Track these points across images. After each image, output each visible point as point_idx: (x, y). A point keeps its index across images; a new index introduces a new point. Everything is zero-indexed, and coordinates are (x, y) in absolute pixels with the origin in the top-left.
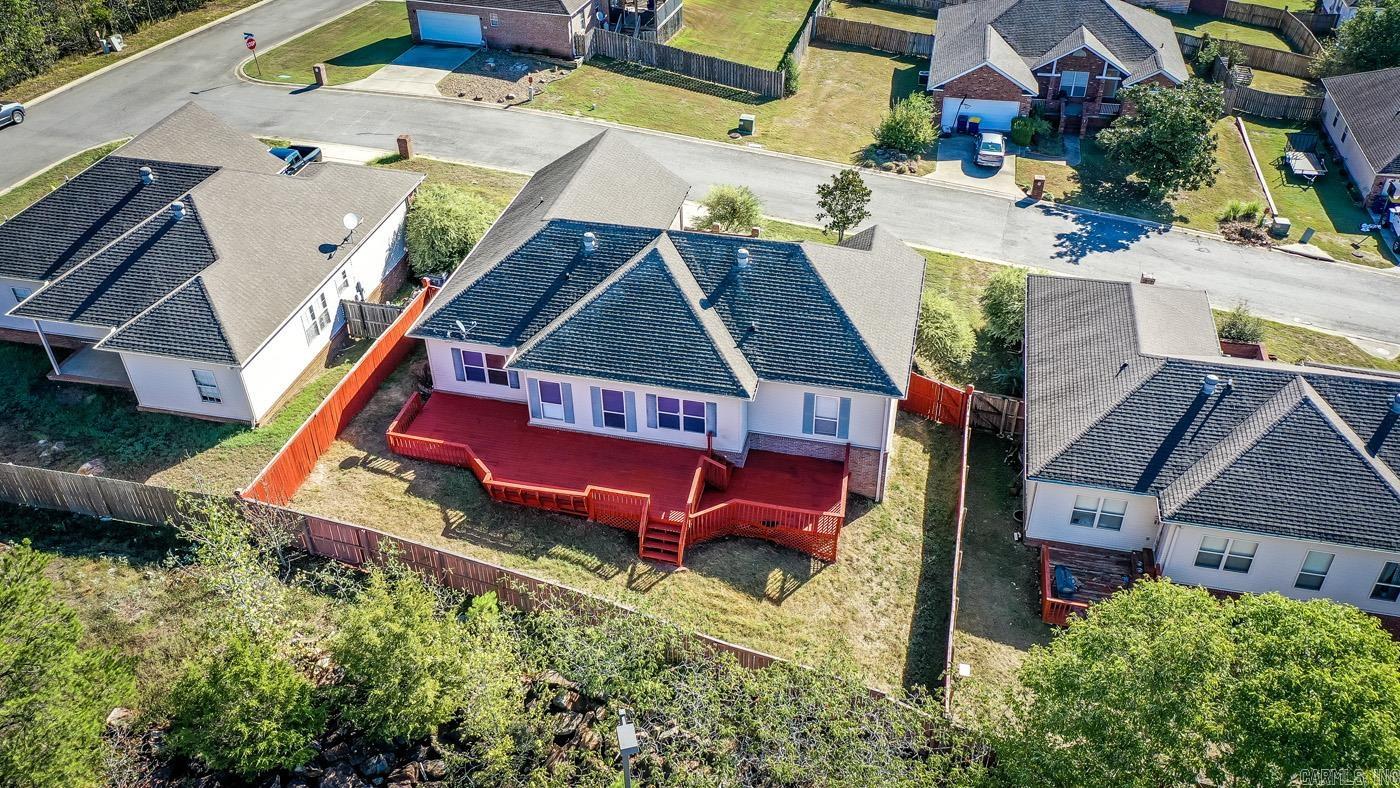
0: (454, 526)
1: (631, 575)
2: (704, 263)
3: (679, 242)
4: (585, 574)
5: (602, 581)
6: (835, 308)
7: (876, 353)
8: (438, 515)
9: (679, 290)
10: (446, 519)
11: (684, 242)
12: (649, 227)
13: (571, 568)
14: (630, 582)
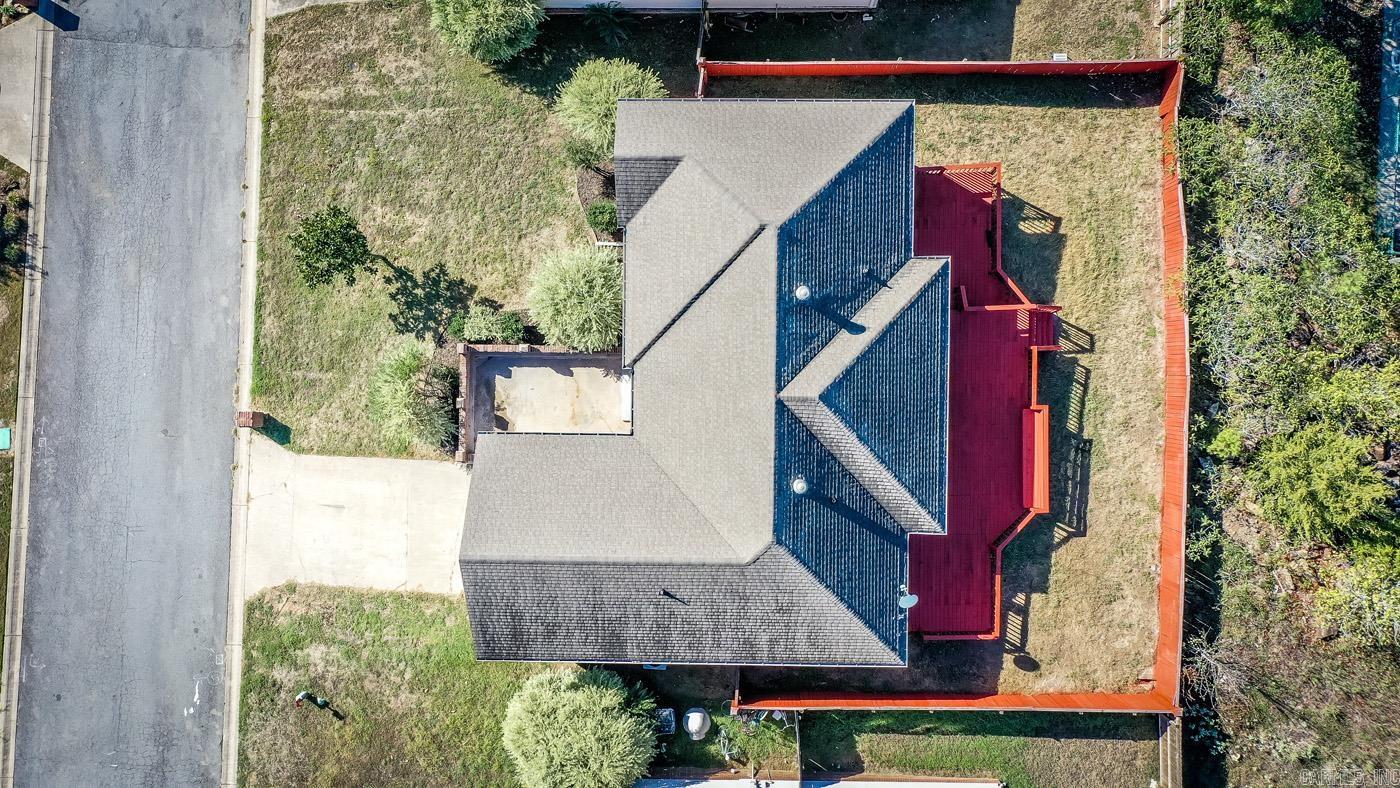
0: (1070, 530)
1: (1078, 352)
2: (808, 339)
3: (788, 376)
4: (1090, 392)
5: (1093, 375)
6: (839, 181)
7: (877, 133)
8: (1062, 550)
9: (858, 358)
10: (1065, 540)
11: (788, 369)
12: (773, 417)
13: (1089, 405)
14: (1083, 350)
